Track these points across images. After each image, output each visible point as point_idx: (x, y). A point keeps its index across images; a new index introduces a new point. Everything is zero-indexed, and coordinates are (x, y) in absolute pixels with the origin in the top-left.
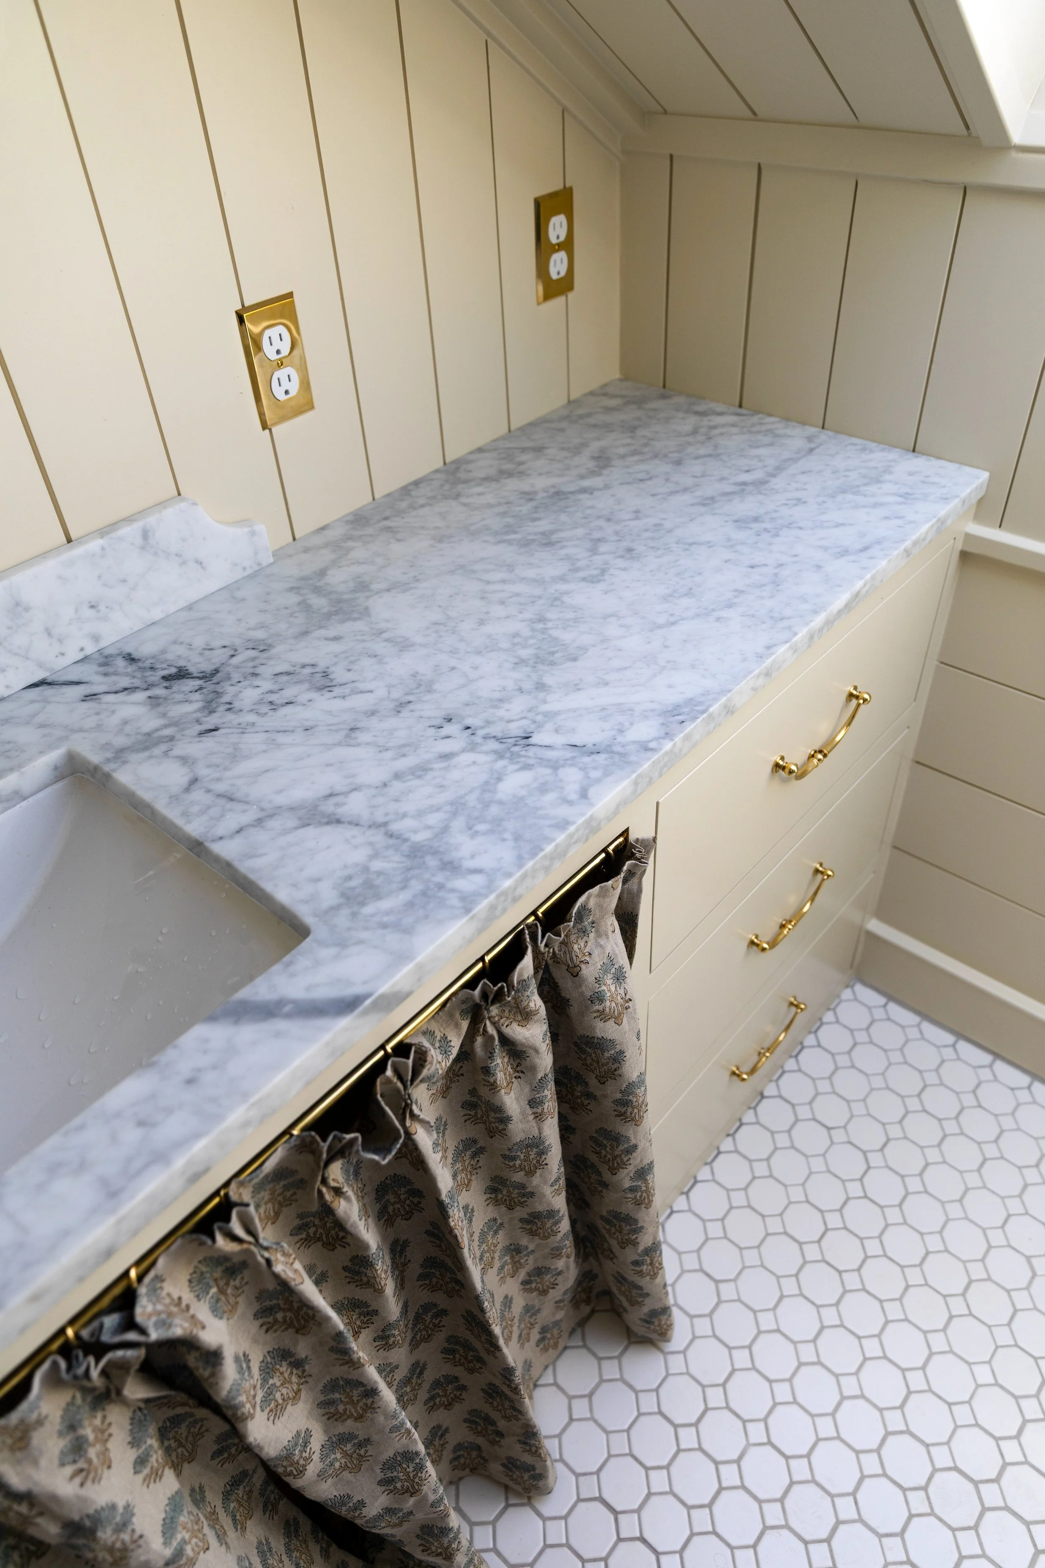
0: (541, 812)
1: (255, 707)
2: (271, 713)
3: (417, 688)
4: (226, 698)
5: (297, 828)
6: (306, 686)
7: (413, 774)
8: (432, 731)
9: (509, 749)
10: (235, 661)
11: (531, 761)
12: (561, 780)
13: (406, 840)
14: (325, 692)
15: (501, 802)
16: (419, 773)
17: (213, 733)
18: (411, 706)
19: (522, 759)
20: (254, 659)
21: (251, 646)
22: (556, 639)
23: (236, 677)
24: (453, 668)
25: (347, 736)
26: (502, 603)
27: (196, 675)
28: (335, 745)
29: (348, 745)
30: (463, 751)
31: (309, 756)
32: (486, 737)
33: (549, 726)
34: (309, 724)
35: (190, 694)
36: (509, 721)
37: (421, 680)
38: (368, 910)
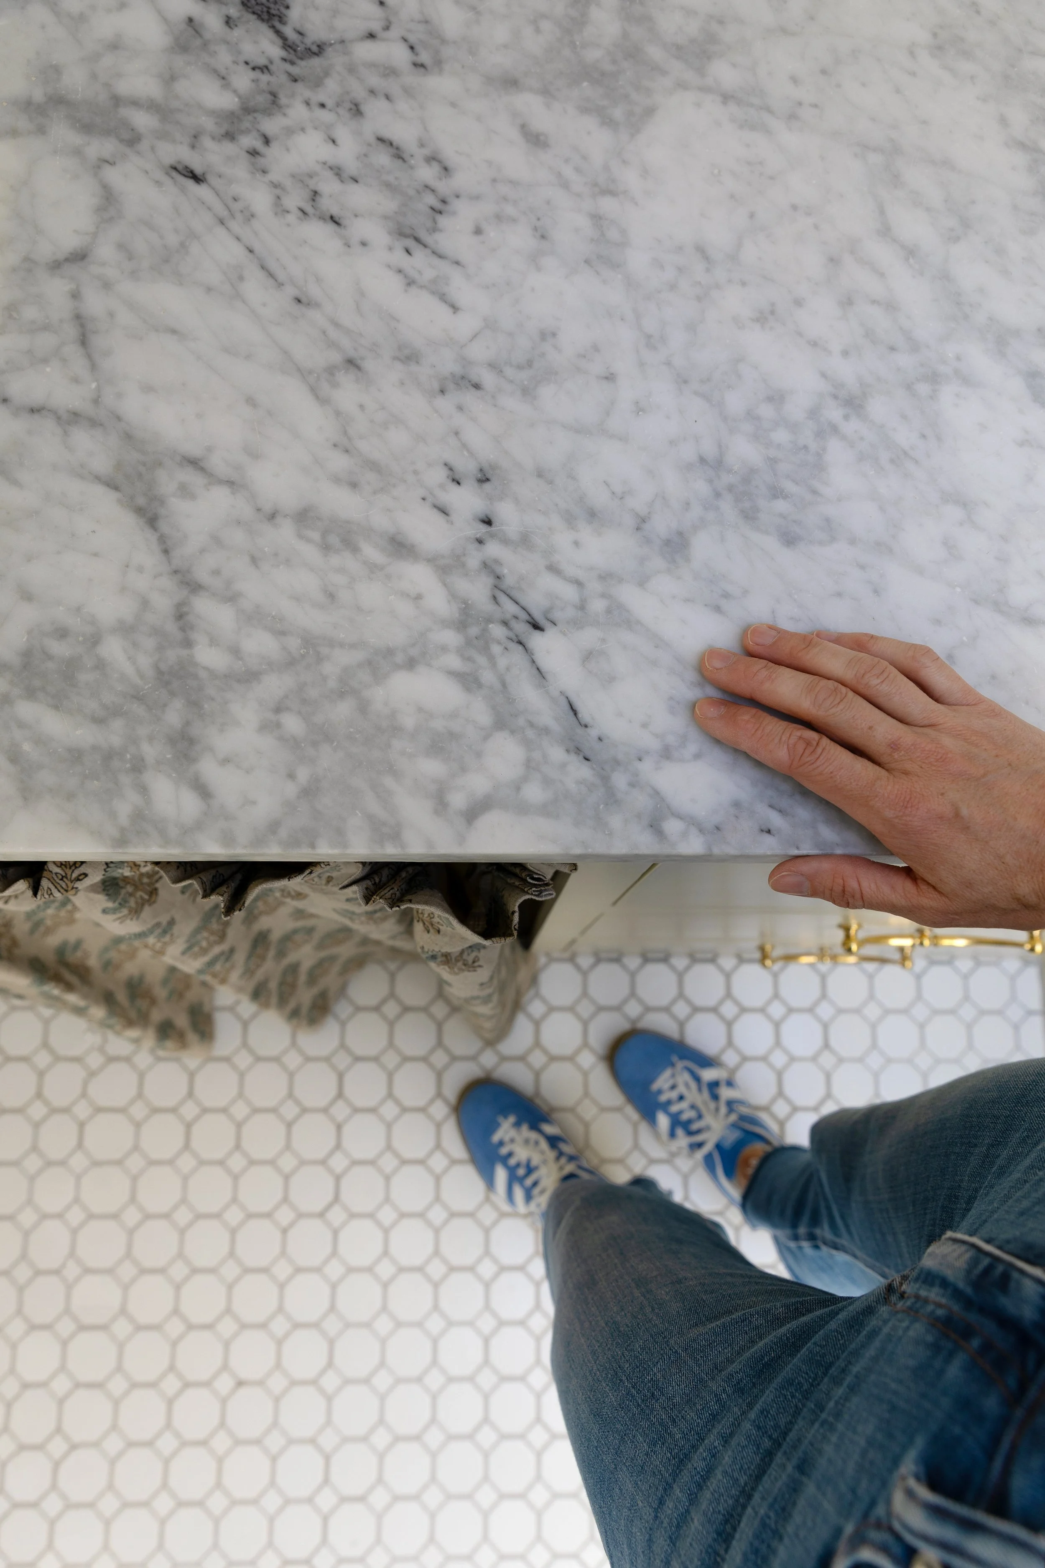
0: (388, 781)
1: (288, 183)
2: (291, 218)
3: (520, 367)
4: (270, 125)
5: (98, 479)
6: (390, 205)
7: (325, 534)
8: (439, 475)
9: (489, 620)
10: (365, 51)
11: (488, 677)
12: (479, 755)
13: (188, 644)
14: (399, 245)
15: (363, 708)
16: (334, 540)
17: (190, 184)
18: (469, 398)
19: (482, 660)
20: (390, 72)
21: (412, 39)
22: (819, 466)
23: (331, 88)
24: (610, 377)
25: (331, 370)
26: (847, 302)
27: (288, 31)
28: (299, 370)
29: (314, 391)
30: (432, 560)
31: (248, 357)
32: (489, 567)
33: (589, 637)
34: (314, 291)
35: (242, 68)
36: (553, 569)
37: (543, 355)
38: (26, 710)
